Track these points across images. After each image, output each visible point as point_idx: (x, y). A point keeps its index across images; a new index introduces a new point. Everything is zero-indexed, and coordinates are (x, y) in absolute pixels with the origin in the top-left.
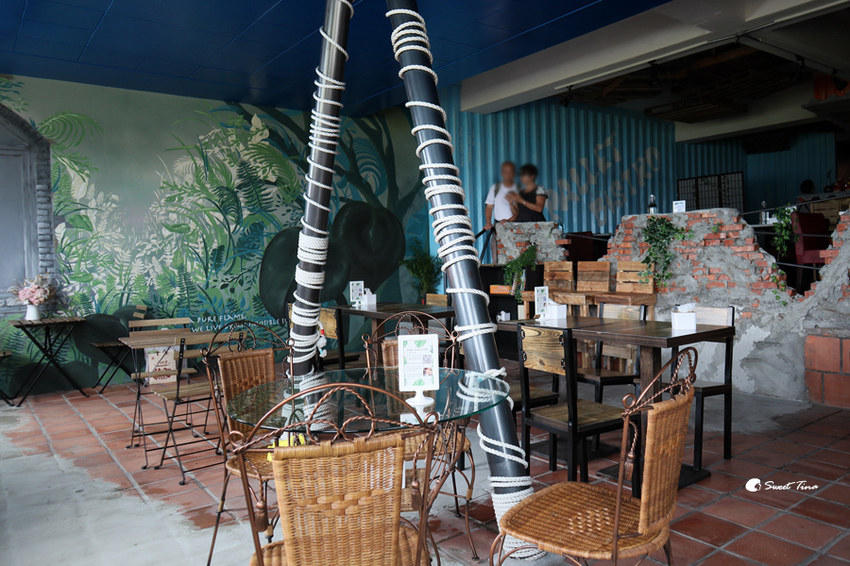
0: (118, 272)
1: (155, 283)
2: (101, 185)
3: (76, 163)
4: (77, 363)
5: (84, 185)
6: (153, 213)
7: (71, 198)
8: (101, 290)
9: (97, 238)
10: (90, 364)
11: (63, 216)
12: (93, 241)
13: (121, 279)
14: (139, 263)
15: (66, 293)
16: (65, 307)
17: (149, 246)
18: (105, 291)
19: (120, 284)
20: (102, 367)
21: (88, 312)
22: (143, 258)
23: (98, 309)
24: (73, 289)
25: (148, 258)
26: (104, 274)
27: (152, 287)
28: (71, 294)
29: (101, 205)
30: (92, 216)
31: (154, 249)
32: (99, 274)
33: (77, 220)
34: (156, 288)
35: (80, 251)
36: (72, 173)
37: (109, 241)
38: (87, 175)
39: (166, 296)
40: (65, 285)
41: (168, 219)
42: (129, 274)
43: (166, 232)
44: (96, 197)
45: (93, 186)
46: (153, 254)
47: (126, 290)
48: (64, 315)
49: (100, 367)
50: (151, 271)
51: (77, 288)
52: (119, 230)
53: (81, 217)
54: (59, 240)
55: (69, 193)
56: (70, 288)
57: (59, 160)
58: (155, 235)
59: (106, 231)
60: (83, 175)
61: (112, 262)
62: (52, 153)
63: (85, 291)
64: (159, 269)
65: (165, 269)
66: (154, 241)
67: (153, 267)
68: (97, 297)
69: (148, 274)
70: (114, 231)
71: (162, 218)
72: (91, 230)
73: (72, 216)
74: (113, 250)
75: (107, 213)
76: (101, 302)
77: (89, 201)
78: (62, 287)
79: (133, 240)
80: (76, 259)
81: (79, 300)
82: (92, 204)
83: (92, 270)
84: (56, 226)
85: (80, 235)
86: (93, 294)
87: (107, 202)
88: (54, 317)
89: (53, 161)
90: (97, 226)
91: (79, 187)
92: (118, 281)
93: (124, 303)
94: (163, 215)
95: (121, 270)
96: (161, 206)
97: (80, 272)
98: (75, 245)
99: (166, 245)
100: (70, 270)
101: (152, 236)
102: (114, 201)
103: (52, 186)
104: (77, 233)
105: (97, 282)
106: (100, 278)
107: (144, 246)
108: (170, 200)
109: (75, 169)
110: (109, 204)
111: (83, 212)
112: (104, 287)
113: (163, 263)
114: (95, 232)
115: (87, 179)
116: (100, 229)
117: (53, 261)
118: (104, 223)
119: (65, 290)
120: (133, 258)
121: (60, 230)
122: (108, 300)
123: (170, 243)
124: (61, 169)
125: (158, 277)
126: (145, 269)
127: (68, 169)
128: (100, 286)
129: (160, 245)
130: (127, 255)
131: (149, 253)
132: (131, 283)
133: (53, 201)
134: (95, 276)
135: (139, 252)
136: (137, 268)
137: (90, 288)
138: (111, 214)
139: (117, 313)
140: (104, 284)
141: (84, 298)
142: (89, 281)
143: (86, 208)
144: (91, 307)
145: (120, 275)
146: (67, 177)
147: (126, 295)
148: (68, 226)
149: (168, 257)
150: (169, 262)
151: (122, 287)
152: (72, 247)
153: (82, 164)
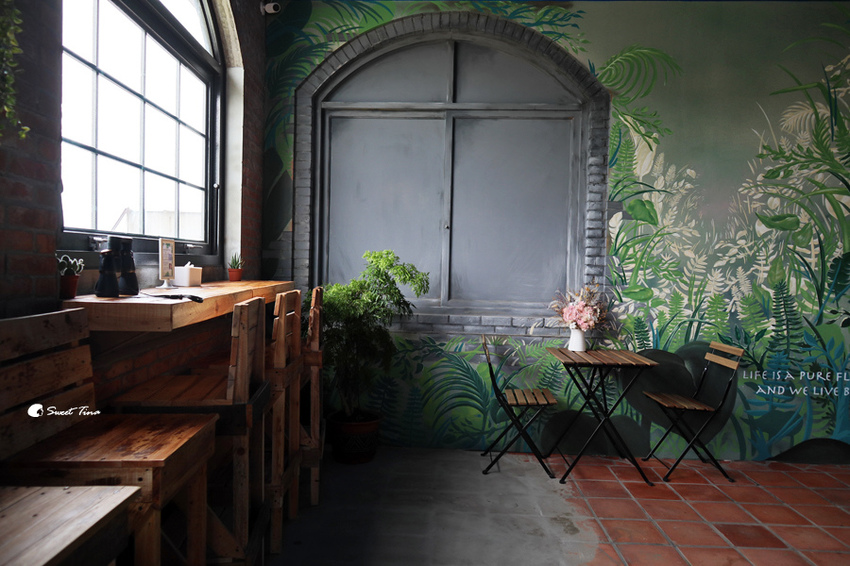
0: (686, 288)
1: (739, 309)
2: (673, 155)
3: (642, 123)
4: (623, 418)
5: (651, 155)
6: (744, 197)
7: (633, 175)
8: (662, 314)
9: (662, 235)
10: (640, 424)
11: (620, 202)
12: (656, 239)
13: (690, 300)
14: (717, 275)
15: (616, 314)
16: (614, 335)
17: (734, 251)
18: (668, 317)
19: (688, 307)
20: (656, 431)
21: (642, 345)
22: (724, 269)
23: (656, 343)
24: (627, 309)
25: (731, 269)
26: (667, 291)
27: (734, 315)
28: (623, 317)
29: (671, 186)
30: (657, 200)
31: (742, 256)
32: (661, 290)
33: (638, 208)
34: (741, 317)
35: (639, 254)
36: (636, 137)
37: (679, 241)
38: (656, 141)
39: (754, 332)
40: (617, 303)
41: (766, 207)
42: (702, 292)
43: (761, 229)
44: (664, 174)
45: (661, 157)
46: (739, 262)
47: (697, 318)
48: (612, 346)
49: (652, 430)
50: (734, 289)
51: (631, 309)
52: (693, 223)
53: (643, 203)
54: (614, 236)
55: (629, 168)
56: (623, 308)
57: (621, 119)
58: (744, 233)
59: (675, 224)
60: (650, 141)
61: (680, 272)
62: (612, 110)
63: (641, 314)
64: (746, 288)
65: (755, 287)
66: (742, 242)
67: (737, 284)
68: (656, 324)
69: (729, 295)
70: (685, 224)
71: (758, 205)
72: (655, 224)
73: (631, 201)
74: (681, 253)
75: (678, 197)
76: (661, 332)
77: (656, 179)
78: (612, 305)
79: (711, 239)
80: (633, 266)
81: (632, 327)
82: (659, 184)
83: (653, 283)
84: (610, 217)
85: (640, 230)
86: (651, 320)
87: (679, 180)
88: (599, 349)
89: (612, 122)
90: (663, 217)
91: (644, 161)
92: (685, 302)
93: (692, 337)
94: (759, 200)
95: (691, 286)
96: (756, 186)
97: (636, 286)
98: (633, 246)
99: (759, 250)
100: (624, 282)
101: (741, 233)
102: (689, 179)
103: (609, 158)
104: (636, 226)
105: (658, 302)
106: (662, 296)
107: (727, 249)
108: (771, 176)
109: (639, 132)
110: (681, 184)
111: (646, 196)
112: (666, 310)
113: (752, 278)
114: (660, 226)
115: (654, 146)
116: (666, 222)
117: (602, 267)
118: (673, 212)
119: (615, 310)
120: (709, 268)
121: (616, 221)
122: (670, 330)
123: (765, 246)
124: (623, 133)
125: (745, 299)
126: (725, 286)
127: (632, 131)
128: (661, 308)
129: (751, 248)
130: (702, 261)
131: (733, 260)
132: (704, 306)
133: (609, 179)
134: (656, 292)
135: (719, 259)
136: (714, 284)
137: (647, 310)
138: (684, 198)
139: (681, 350)
140: (667, 306)
141: (639, 324)
142: (647, 300)
143: (651, 189)
144: (647, 339)
145: (689, 293)
146: (630, 144)
147: (695, 324)
148: (626, 217)
149: (762, 268)
150: (762, 276)
151: (690, 312)
152: (628, 248)
153: (648, 124)
